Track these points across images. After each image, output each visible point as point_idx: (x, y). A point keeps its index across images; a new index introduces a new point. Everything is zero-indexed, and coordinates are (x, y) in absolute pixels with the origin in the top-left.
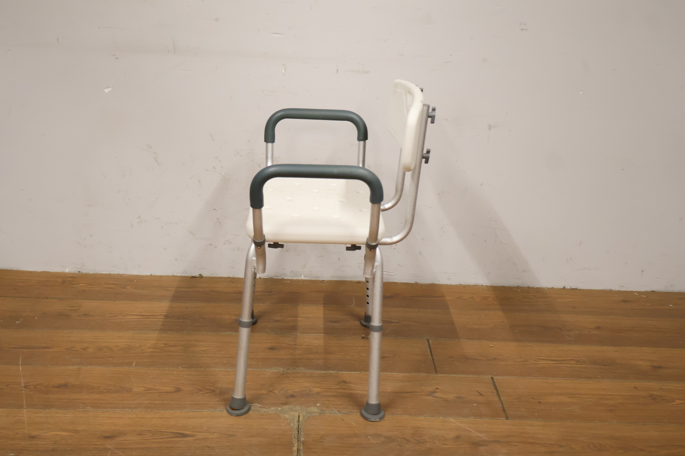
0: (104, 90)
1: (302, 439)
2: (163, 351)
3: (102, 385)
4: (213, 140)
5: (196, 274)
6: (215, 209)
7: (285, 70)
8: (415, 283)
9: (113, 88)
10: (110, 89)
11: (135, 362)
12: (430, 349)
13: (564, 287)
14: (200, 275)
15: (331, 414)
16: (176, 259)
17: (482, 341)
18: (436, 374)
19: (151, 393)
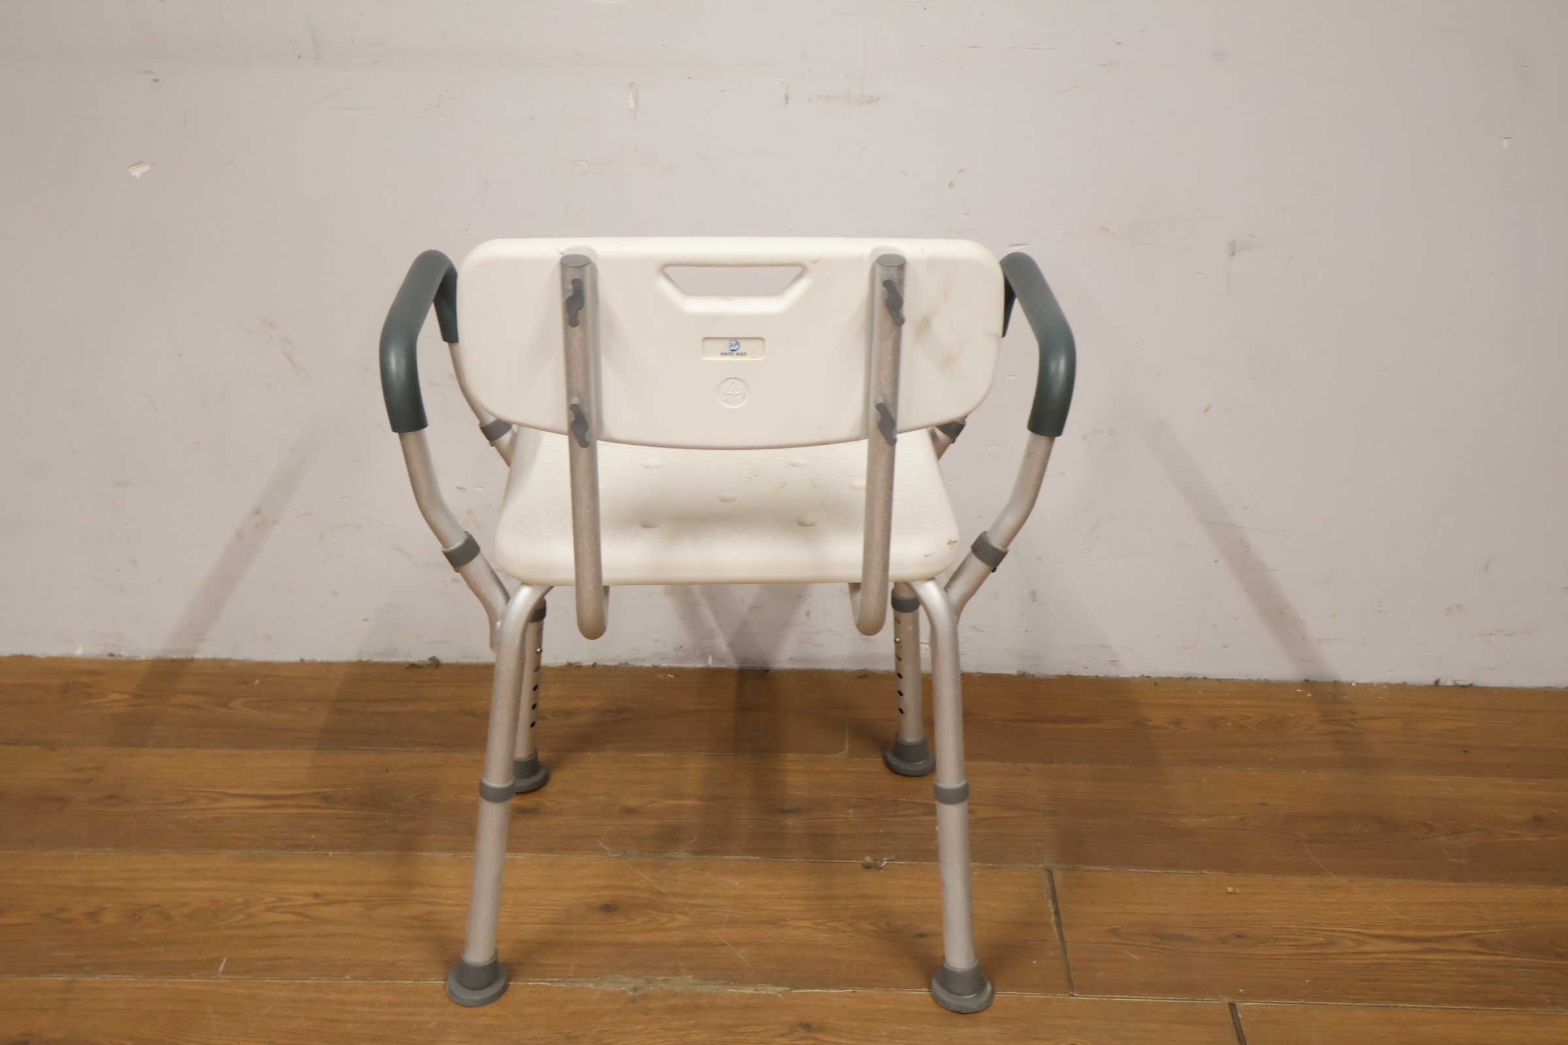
2: (307, 920)
3: (126, 1042)
5: (420, 655)
6: (462, 488)
7: (636, 101)
8: (1019, 675)
9: (152, 165)
10: (145, 168)
11: (225, 960)
12: (1055, 901)
13: (1437, 682)
14: (433, 659)
16: (365, 620)
17: (1204, 871)
18: (1070, 995)
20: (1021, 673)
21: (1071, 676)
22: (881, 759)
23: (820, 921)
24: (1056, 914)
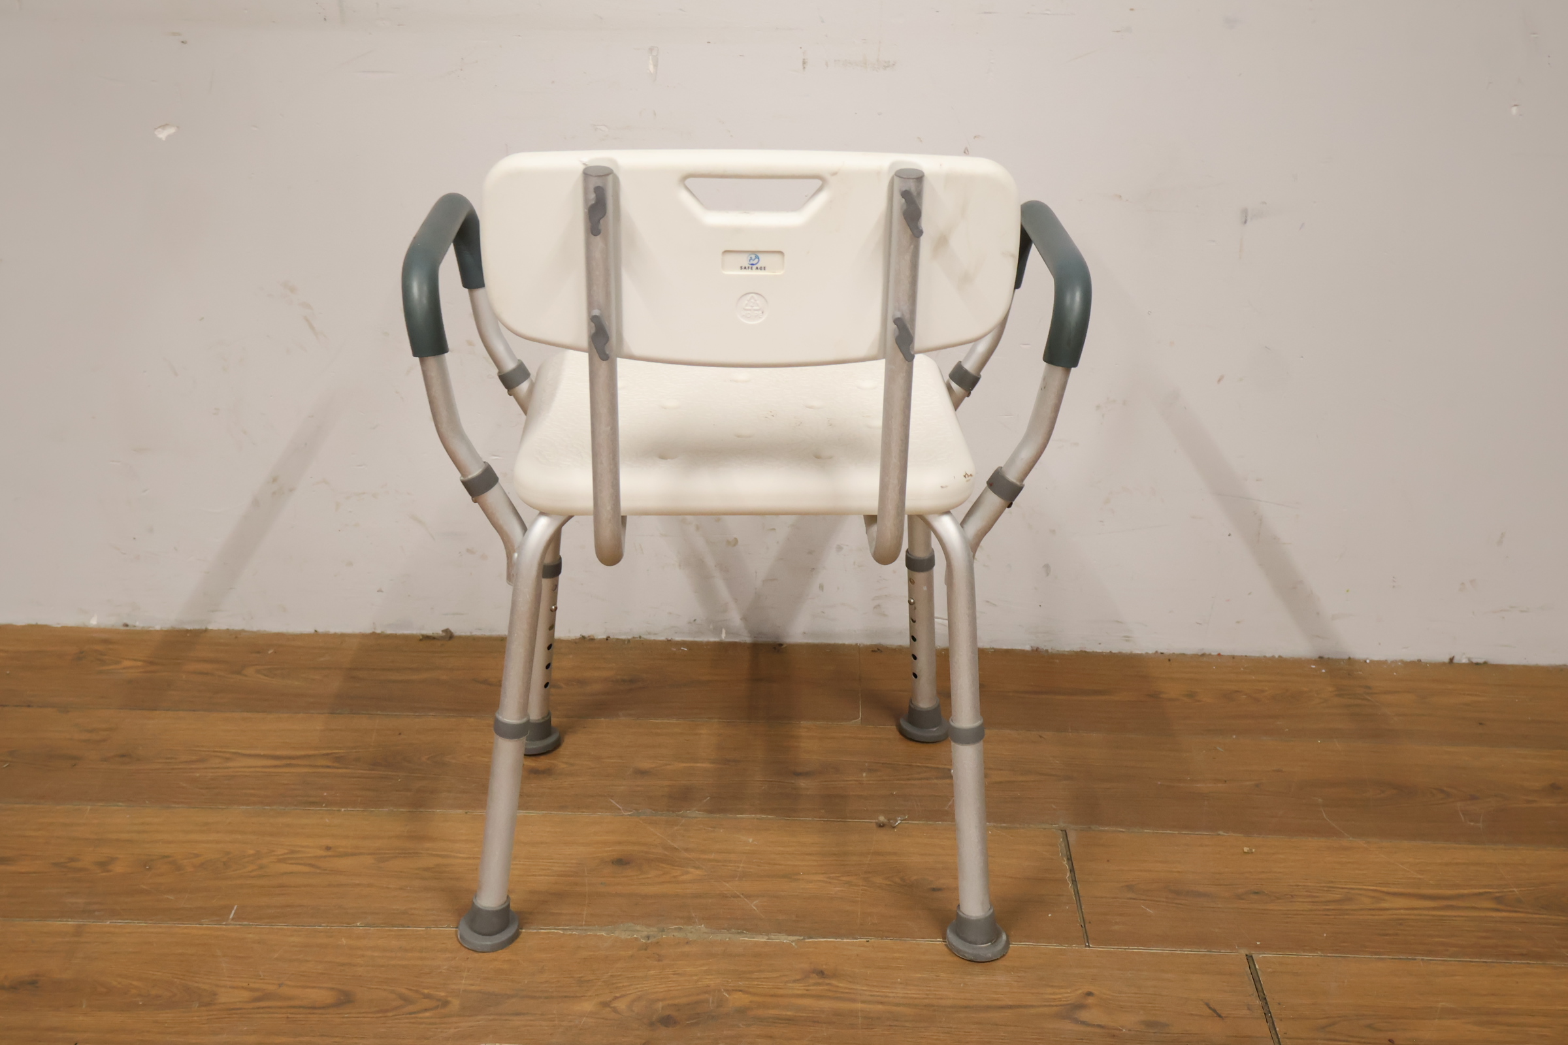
0: (156, 133)
2: (318, 871)
3: (135, 983)
5: (434, 627)
7: (656, 66)
8: (1033, 650)
9: (178, 127)
10: (171, 131)
11: (236, 908)
12: (1070, 859)
13: (1451, 660)
14: (447, 631)
16: (380, 591)
17: (1221, 833)
18: (1086, 946)
19: (269, 1007)
20: (1035, 648)
21: (1085, 652)
22: (895, 727)
23: (832, 875)
24: (1070, 871)
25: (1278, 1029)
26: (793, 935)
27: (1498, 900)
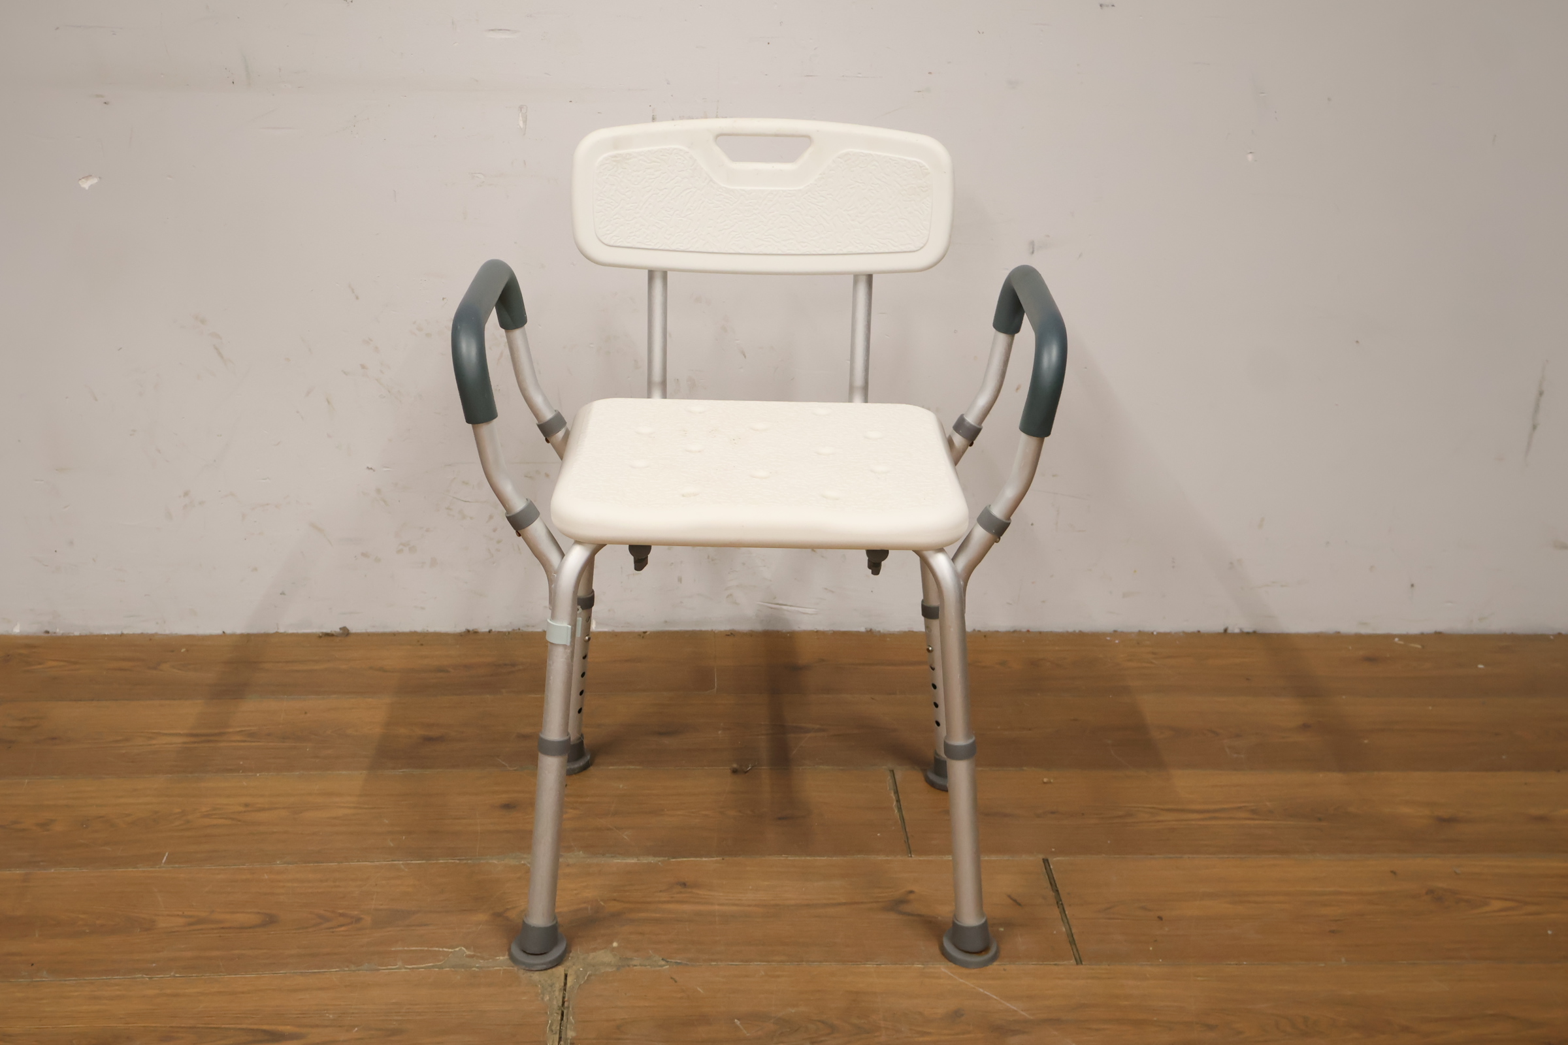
1: (571, 1034)
2: (239, 823)
3: (82, 916)
4: (357, 298)
5: (333, 627)
6: (371, 468)
7: (525, 122)
8: (867, 632)
9: (100, 178)
10: (94, 181)
11: (167, 854)
12: (896, 792)
13: (1226, 630)
14: (344, 628)
15: (646, 966)
16: (283, 593)
17: (1025, 768)
18: (909, 857)
19: (202, 929)
20: (869, 630)
21: (913, 632)
23: (693, 811)
24: (897, 801)
25: (1067, 913)
26: (659, 857)
27: (1253, 811)
